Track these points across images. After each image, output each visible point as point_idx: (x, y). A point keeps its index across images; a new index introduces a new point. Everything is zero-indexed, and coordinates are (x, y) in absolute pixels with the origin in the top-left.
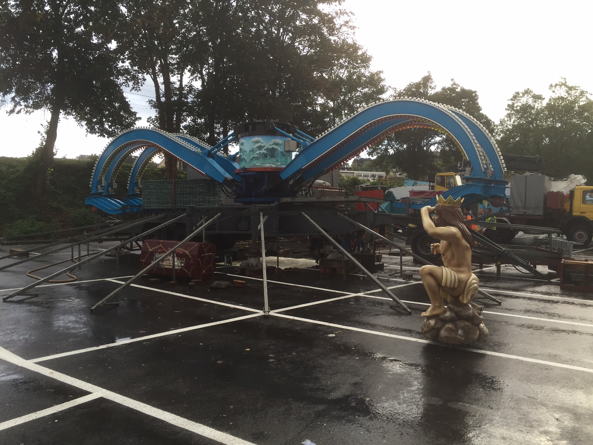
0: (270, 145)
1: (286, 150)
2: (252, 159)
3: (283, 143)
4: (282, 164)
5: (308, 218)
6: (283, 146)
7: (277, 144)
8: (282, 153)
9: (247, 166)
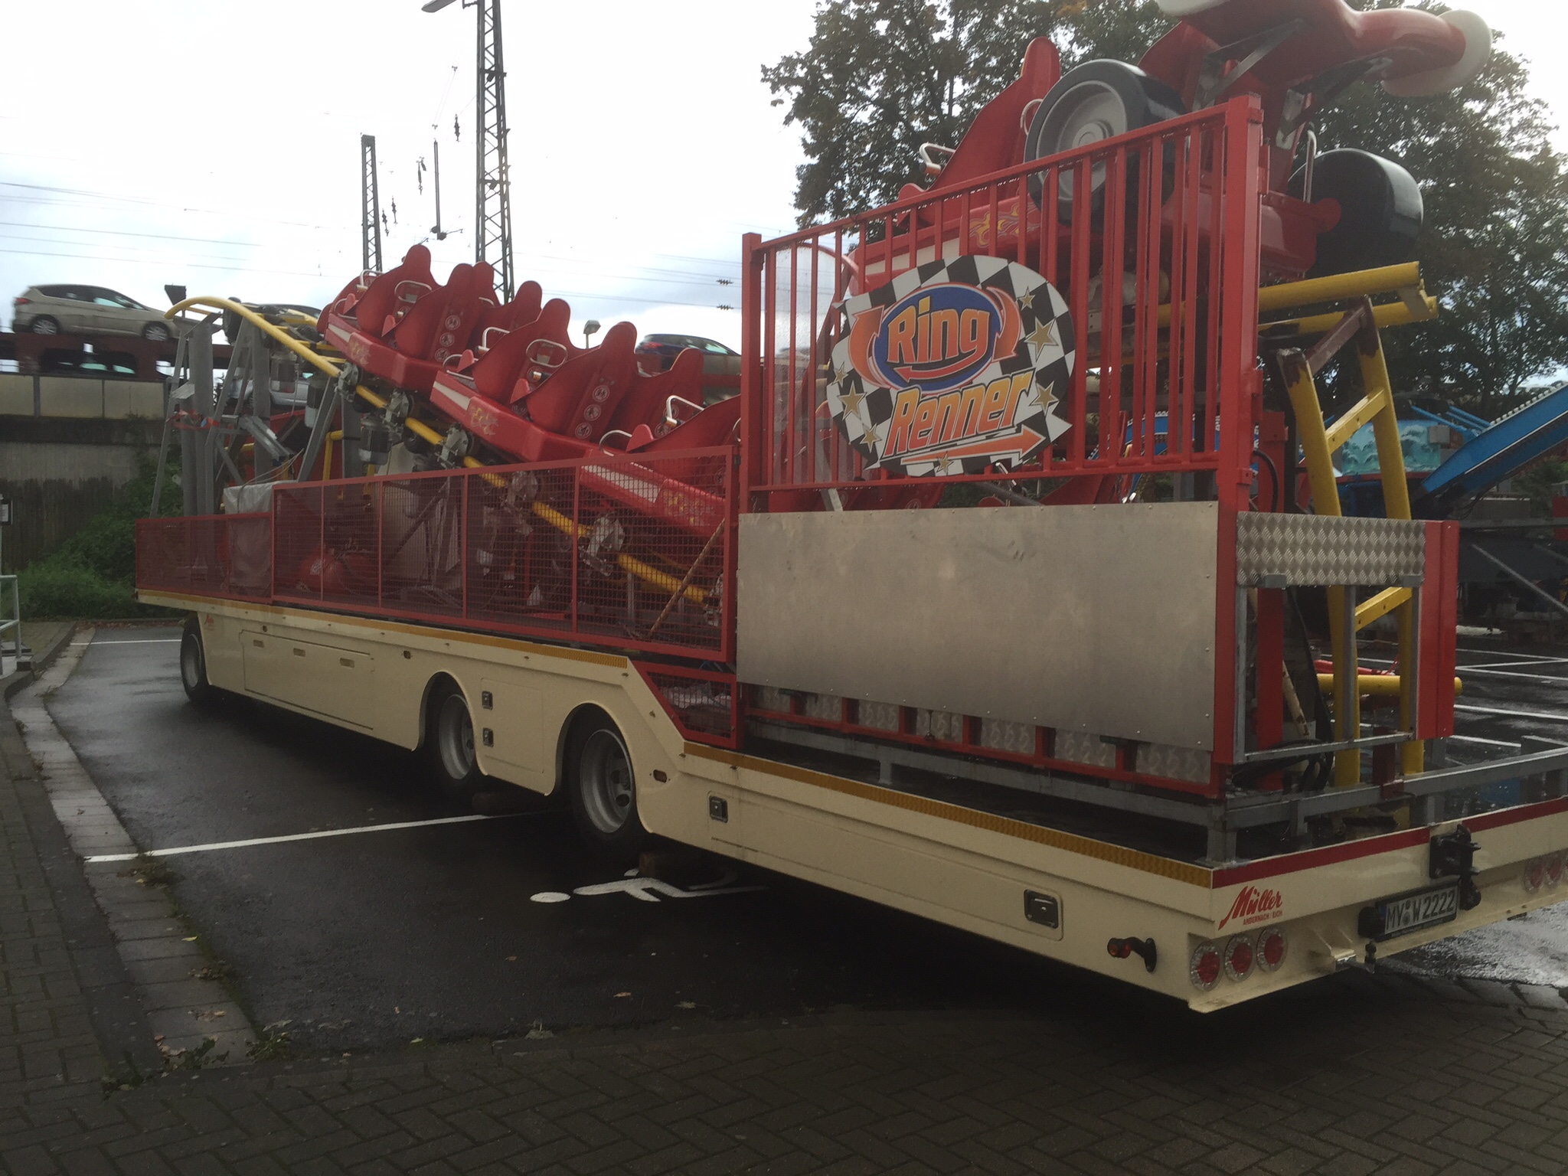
0: (1403, 436)
1: (1432, 441)
2: (1369, 460)
3: (1426, 430)
4: (1424, 466)
5: (1485, 553)
6: (1425, 435)
7: (1414, 434)
8: (1423, 447)
9: (1361, 471)
